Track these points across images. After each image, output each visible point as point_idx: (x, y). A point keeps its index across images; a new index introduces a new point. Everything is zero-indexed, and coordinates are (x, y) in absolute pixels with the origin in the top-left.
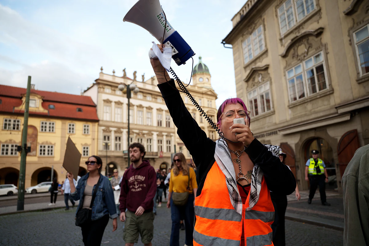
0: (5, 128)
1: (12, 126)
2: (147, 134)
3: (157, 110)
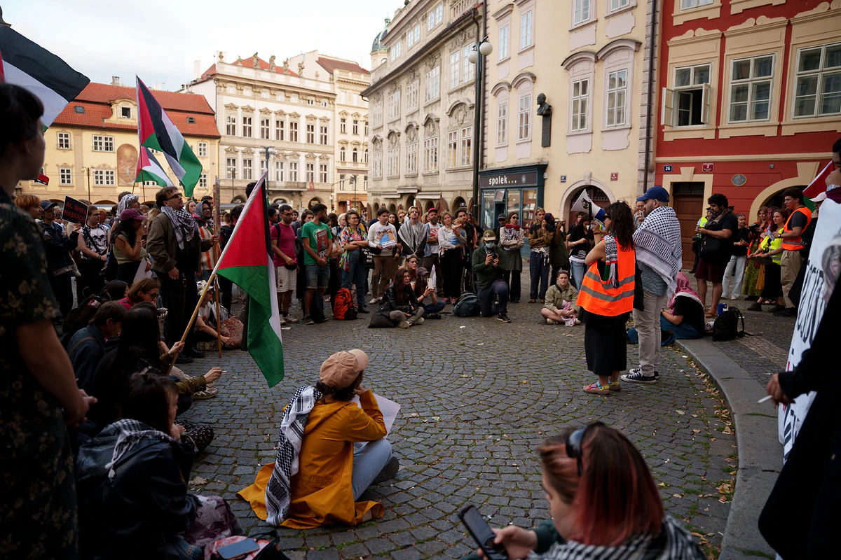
0: (96, 148)
1: (104, 145)
2: (290, 155)
3: (307, 117)
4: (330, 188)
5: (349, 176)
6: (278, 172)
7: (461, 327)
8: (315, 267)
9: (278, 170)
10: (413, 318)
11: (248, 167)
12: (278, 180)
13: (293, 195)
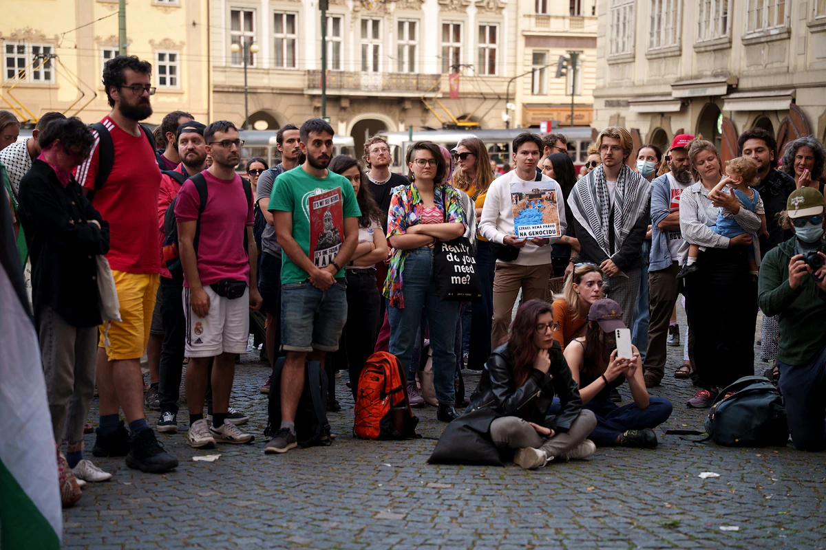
4: (502, 89)
5: (555, 54)
6: (364, 49)
7: (704, 475)
8: (303, 293)
9: (365, 41)
10: (559, 442)
11: (285, 35)
12: (365, 68)
13: (404, 110)
